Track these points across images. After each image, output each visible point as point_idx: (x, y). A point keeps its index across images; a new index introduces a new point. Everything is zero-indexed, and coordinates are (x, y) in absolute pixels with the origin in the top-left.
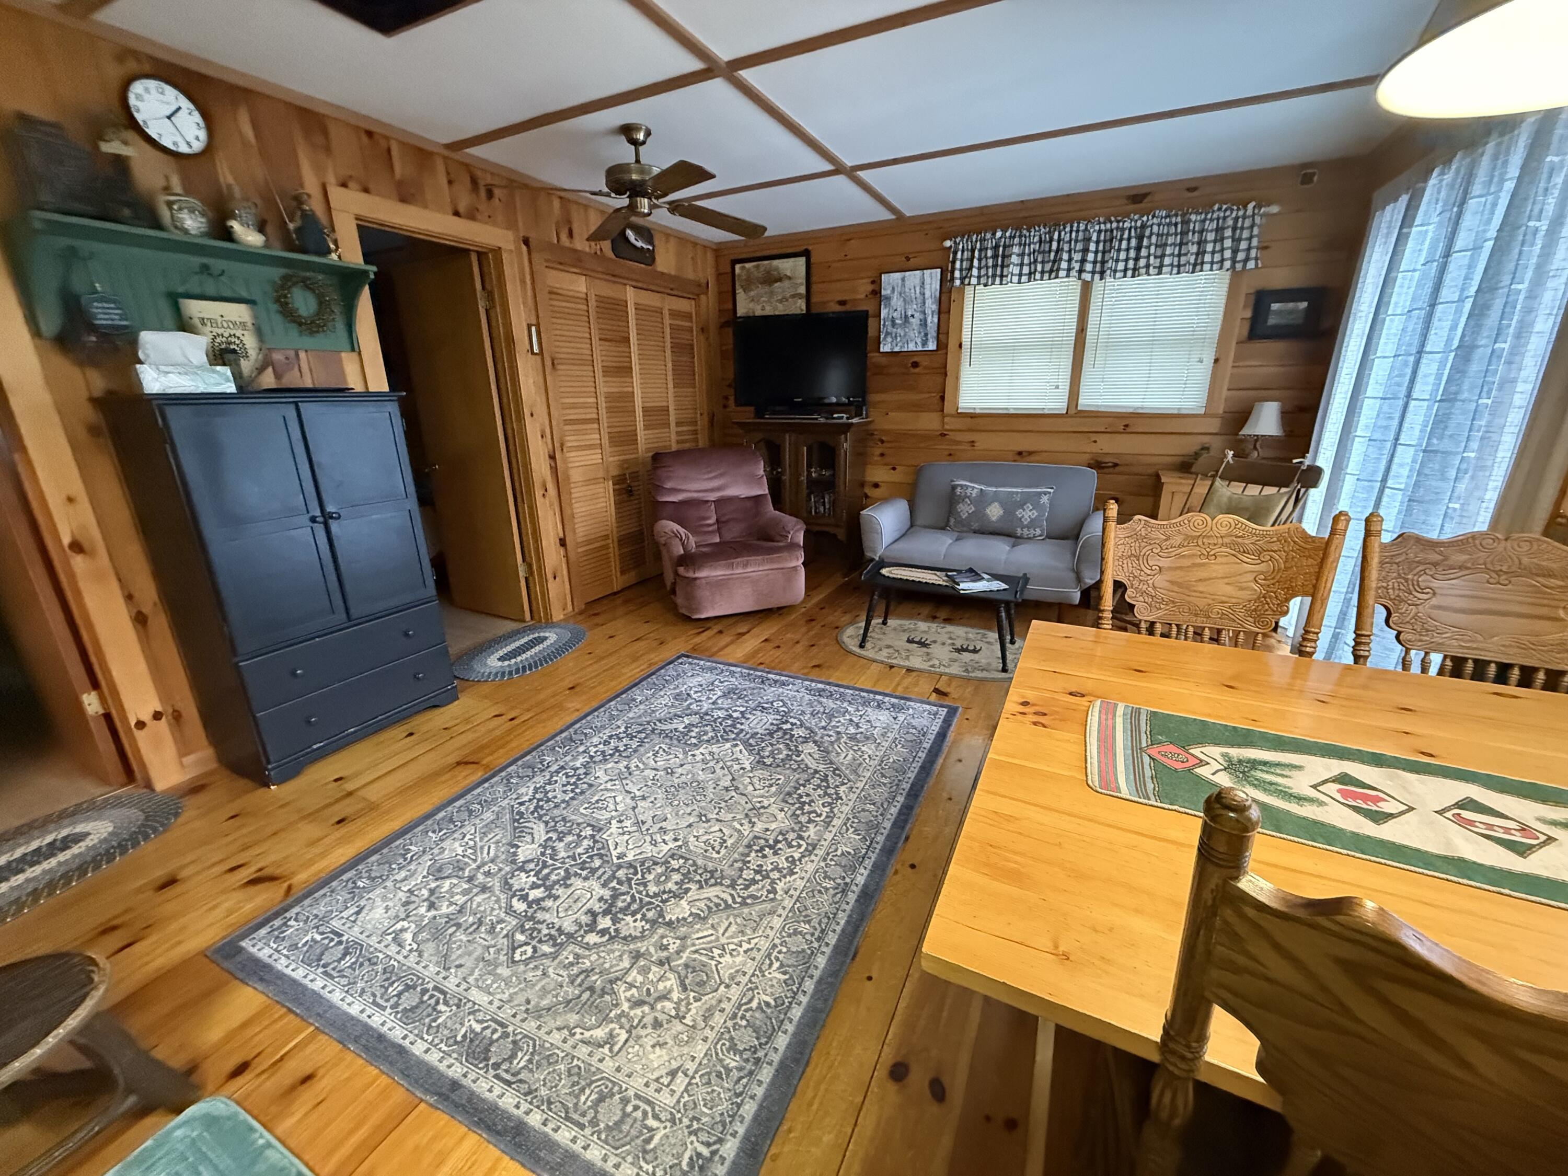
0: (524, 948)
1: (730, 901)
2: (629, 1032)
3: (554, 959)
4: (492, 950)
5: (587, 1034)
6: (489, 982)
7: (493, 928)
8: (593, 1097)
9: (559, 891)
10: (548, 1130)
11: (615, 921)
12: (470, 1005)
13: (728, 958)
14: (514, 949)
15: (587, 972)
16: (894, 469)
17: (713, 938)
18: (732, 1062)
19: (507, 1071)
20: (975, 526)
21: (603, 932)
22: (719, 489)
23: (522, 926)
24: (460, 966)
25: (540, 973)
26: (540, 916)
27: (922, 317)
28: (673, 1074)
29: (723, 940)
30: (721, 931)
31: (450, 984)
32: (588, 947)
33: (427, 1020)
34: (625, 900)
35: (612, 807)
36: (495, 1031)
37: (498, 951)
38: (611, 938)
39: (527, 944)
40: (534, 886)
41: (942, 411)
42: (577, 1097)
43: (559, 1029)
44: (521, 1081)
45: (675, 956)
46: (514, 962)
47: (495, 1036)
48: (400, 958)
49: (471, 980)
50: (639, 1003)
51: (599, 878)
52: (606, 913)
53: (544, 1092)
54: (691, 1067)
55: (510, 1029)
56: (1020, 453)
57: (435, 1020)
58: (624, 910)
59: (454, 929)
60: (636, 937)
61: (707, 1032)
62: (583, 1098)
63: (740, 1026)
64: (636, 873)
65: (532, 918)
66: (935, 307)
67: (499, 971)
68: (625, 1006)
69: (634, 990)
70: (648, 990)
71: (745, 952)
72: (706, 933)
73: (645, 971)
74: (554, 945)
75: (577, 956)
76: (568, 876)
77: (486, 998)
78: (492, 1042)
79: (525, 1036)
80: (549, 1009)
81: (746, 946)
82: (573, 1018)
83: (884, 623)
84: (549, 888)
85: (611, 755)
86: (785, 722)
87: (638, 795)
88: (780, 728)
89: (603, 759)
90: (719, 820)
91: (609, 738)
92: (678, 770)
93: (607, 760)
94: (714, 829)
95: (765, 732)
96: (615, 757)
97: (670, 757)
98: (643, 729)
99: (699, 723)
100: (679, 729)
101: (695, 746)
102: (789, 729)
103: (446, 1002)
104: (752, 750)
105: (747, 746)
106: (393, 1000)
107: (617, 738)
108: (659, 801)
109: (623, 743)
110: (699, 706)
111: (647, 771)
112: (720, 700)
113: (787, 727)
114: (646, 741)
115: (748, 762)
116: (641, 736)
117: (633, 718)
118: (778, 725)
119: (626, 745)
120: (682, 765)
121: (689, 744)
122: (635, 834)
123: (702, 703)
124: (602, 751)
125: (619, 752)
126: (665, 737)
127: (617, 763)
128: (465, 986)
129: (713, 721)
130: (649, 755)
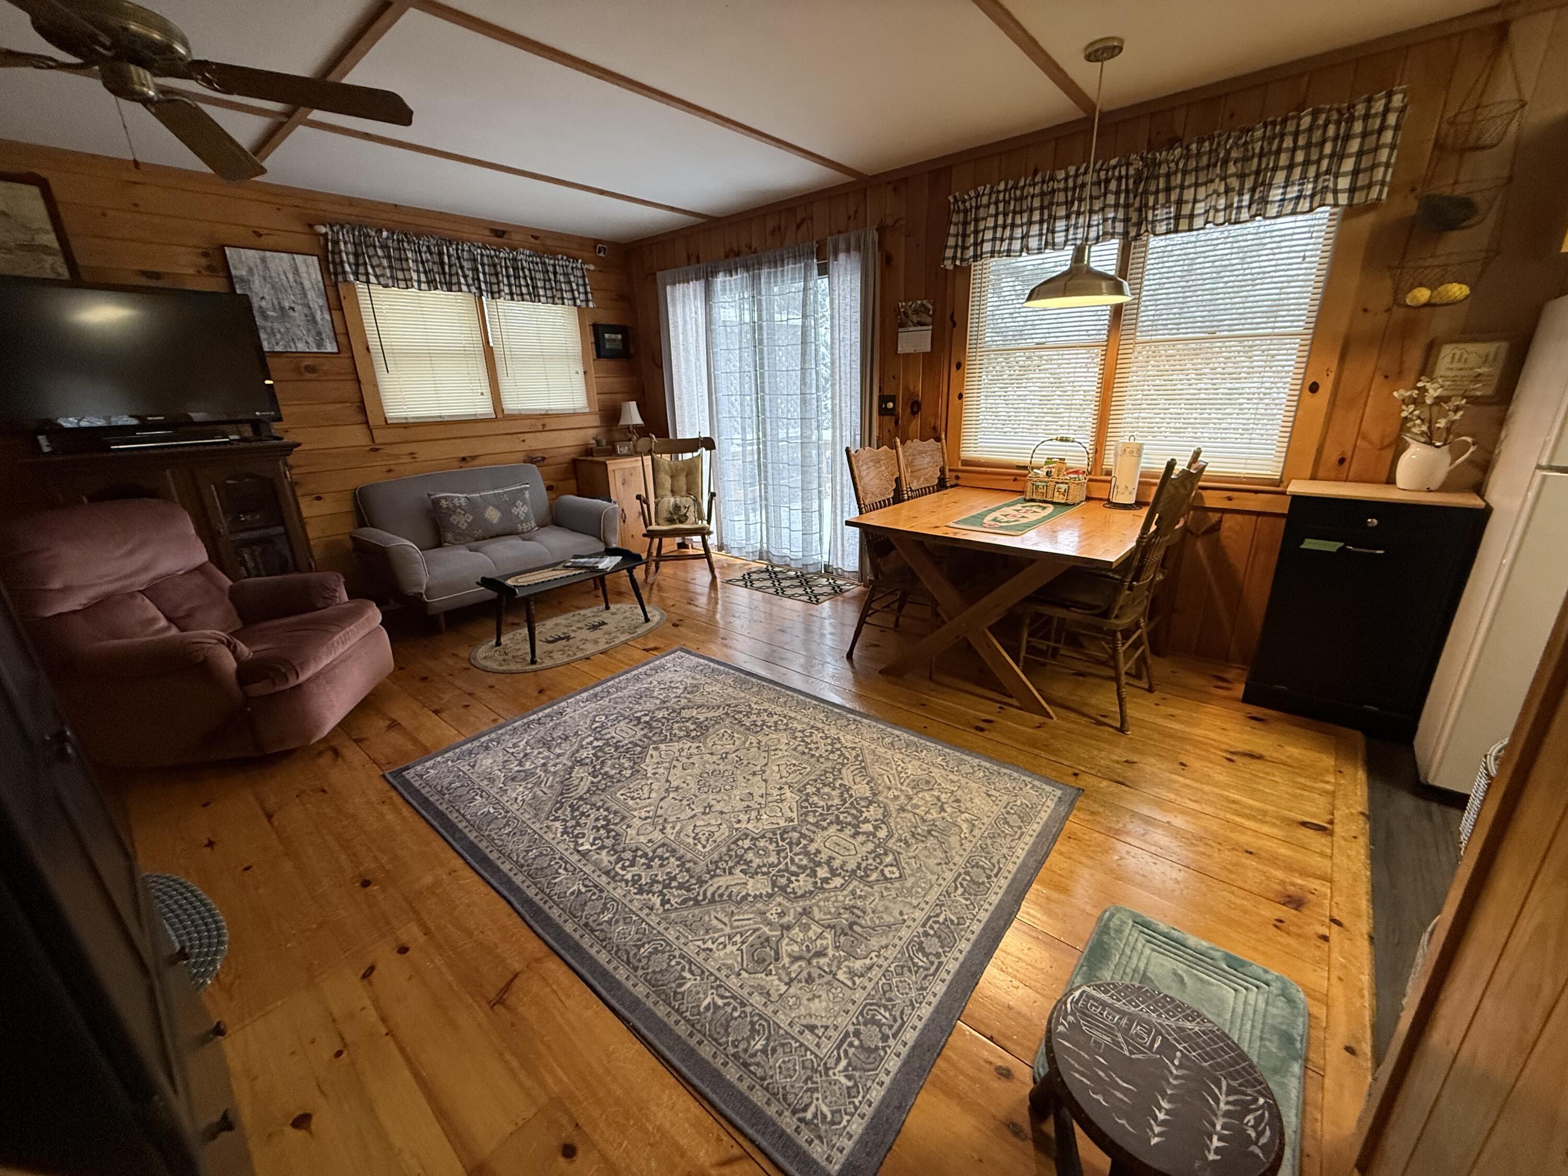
0: (887, 873)
1: (859, 766)
2: (963, 813)
3: (899, 853)
4: (885, 894)
5: (965, 831)
6: (920, 890)
7: (860, 897)
8: (1006, 828)
9: (823, 857)
10: (1026, 848)
11: (867, 821)
12: (942, 898)
13: (908, 771)
14: (886, 879)
15: (913, 835)
16: (319, 498)
17: (890, 776)
19: (992, 871)
20: (478, 533)
21: (876, 828)
23: (861, 877)
24: (901, 913)
25: (913, 860)
26: (851, 865)
27: (306, 311)
30: (884, 773)
31: (919, 915)
32: (890, 835)
33: (952, 927)
34: (845, 817)
37: (887, 889)
38: (883, 822)
39: (882, 871)
40: (814, 874)
41: (367, 422)
42: (1006, 835)
43: (962, 845)
44: (999, 862)
45: (904, 792)
46: (901, 877)
47: (968, 878)
48: (886, 964)
49: (915, 903)
50: (942, 809)
51: (814, 832)
52: (856, 826)
53: (1004, 851)
55: (962, 871)
56: (464, 459)
57: (952, 921)
58: (855, 817)
59: (856, 927)
60: (885, 811)
62: (1007, 832)
63: (959, 769)
64: (816, 811)
65: (854, 872)
66: (322, 301)
67: (909, 885)
68: (943, 814)
69: (932, 811)
70: (933, 803)
71: (905, 763)
72: (886, 779)
73: (916, 806)
74: (886, 854)
75: (899, 840)
76: (807, 854)
77: (936, 888)
78: (972, 880)
79: (969, 860)
80: (946, 852)
81: (900, 762)
82: (954, 838)
84: (819, 864)
85: (609, 832)
86: (639, 719)
87: (702, 810)
88: (646, 722)
89: (614, 837)
90: (766, 765)
91: (568, 834)
92: (674, 784)
93: (617, 834)
94: (776, 768)
95: (646, 731)
96: (617, 828)
97: (646, 788)
98: (571, 806)
99: (594, 767)
100: (595, 780)
101: (638, 771)
102: (652, 718)
103: (938, 915)
104: (671, 740)
105: (662, 742)
106: (932, 958)
107: (574, 827)
108: (719, 797)
109: (590, 822)
110: (555, 765)
111: (662, 804)
112: (558, 751)
113: (647, 718)
114: (600, 804)
115: (689, 744)
116: (585, 808)
117: (536, 815)
118: (639, 723)
119: (597, 819)
120: (667, 781)
121: (632, 774)
122: (762, 812)
123: (552, 762)
124: (595, 839)
125: (607, 825)
126: (603, 790)
127: (629, 826)
128: (923, 905)
129: (598, 758)
130: (631, 802)
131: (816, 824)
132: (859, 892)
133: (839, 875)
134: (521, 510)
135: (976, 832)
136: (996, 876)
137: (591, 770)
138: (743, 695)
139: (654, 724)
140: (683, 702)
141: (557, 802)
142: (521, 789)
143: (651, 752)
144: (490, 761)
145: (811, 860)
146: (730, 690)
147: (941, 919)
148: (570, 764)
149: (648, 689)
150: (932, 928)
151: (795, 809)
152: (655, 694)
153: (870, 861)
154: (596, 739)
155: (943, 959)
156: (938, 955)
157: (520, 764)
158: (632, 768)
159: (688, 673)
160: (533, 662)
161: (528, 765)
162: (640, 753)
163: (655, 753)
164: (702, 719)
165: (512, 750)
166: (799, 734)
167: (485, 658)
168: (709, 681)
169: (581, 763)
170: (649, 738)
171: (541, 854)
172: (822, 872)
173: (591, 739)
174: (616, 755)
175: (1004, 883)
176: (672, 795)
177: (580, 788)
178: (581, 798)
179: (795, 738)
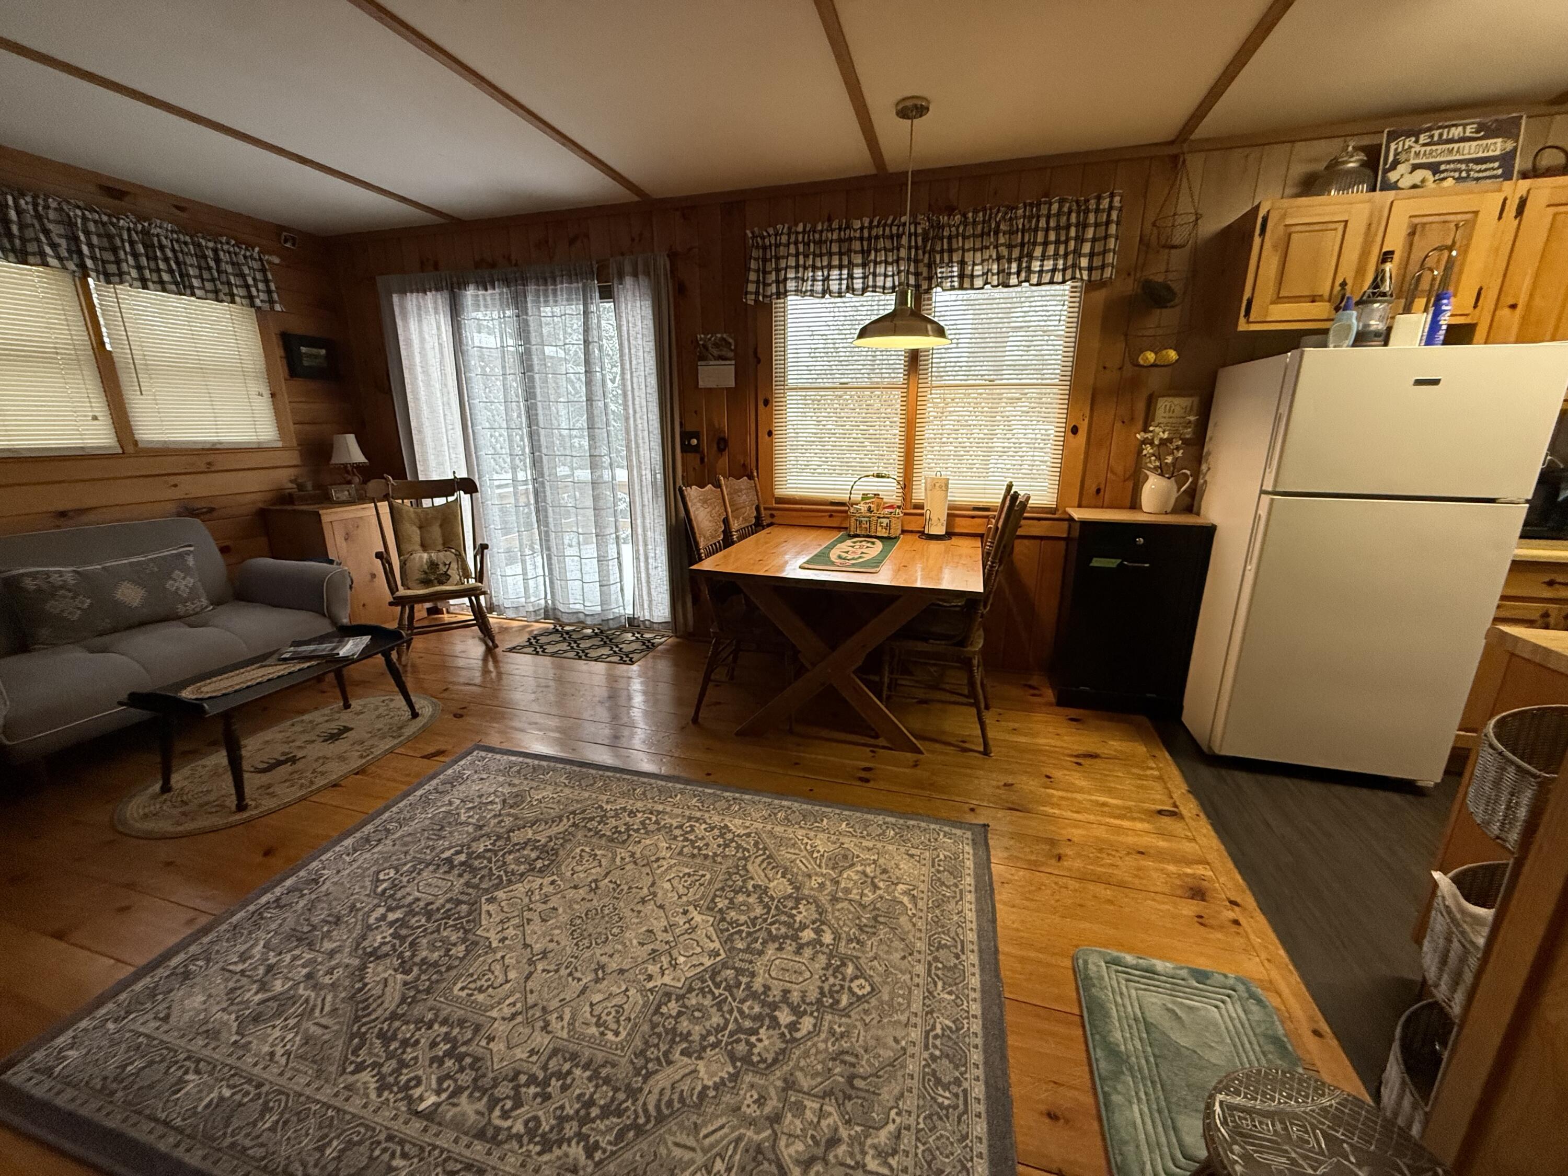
2: (897, 884)
4: (867, 1020)
5: (910, 906)
6: (900, 1000)
11: (803, 927)
12: (927, 1002)
14: (859, 998)
15: (861, 928)
21: (818, 932)
23: (831, 1006)
24: (896, 1041)
28: (912, 856)
31: (915, 1034)
32: (837, 937)
33: (954, 1037)
37: (866, 1012)
38: (823, 923)
39: (850, 989)
43: (914, 925)
46: (873, 989)
47: (940, 965)
49: (903, 1018)
51: (751, 962)
55: (930, 958)
57: (950, 1029)
60: (818, 906)
64: (741, 932)
65: (819, 1001)
67: (886, 997)
68: (879, 892)
69: (866, 891)
70: (861, 884)
76: (754, 996)
77: (915, 991)
83: (167, 789)
84: (774, 1006)
85: (460, 1058)
86: (449, 860)
87: (593, 976)
88: (462, 864)
89: (472, 1066)
90: (653, 884)
91: (389, 1087)
92: (538, 947)
93: (477, 1059)
94: (667, 886)
95: (467, 876)
96: (471, 1048)
97: (497, 968)
98: (381, 1035)
99: (400, 956)
100: (409, 978)
101: (475, 943)
102: (469, 855)
103: (933, 1028)
104: (510, 882)
105: (497, 887)
106: (955, 1089)
107: (397, 1071)
108: (608, 949)
109: (422, 1053)
110: (330, 972)
111: (530, 985)
112: (328, 946)
113: (463, 857)
114: (430, 1016)
115: (539, 881)
116: (406, 1031)
117: (319, 1073)
118: (452, 867)
119: (433, 1045)
120: (526, 946)
121: (468, 951)
122: (675, 953)
123: (322, 970)
124: (440, 1081)
125: (454, 1048)
126: (428, 991)
127: (491, 1039)
128: (913, 1020)
129: (403, 939)
130: (480, 997)
131: (748, 950)
132: (838, 1030)
133: (805, 1012)
134: (182, 583)
135: (921, 904)
136: (963, 951)
137: (396, 963)
138: (587, 795)
139: (476, 863)
140: (508, 821)
141: (352, 1036)
142: (277, 1033)
143: (485, 907)
144: (200, 998)
145: (764, 1004)
146: (567, 791)
147: (939, 1031)
148: (357, 962)
149: (449, 812)
150: (935, 1047)
151: (714, 937)
152: (463, 818)
153: (832, 980)
154: (390, 909)
155: (966, 1085)
156: (957, 1082)
157: (263, 987)
158: (464, 941)
159: (501, 779)
160: (241, 807)
161: (278, 986)
162: (469, 914)
163: (492, 908)
164: (543, 841)
165: (240, 967)
166: (677, 832)
167: (146, 816)
168: (535, 784)
169: (376, 955)
170: (476, 887)
171: (350, 1144)
172: (784, 1017)
173: (382, 910)
174: (431, 926)
175: (974, 958)
176: (540, 967)
177: (388, 997)
178: (394, 1016)
179: (675, 838)
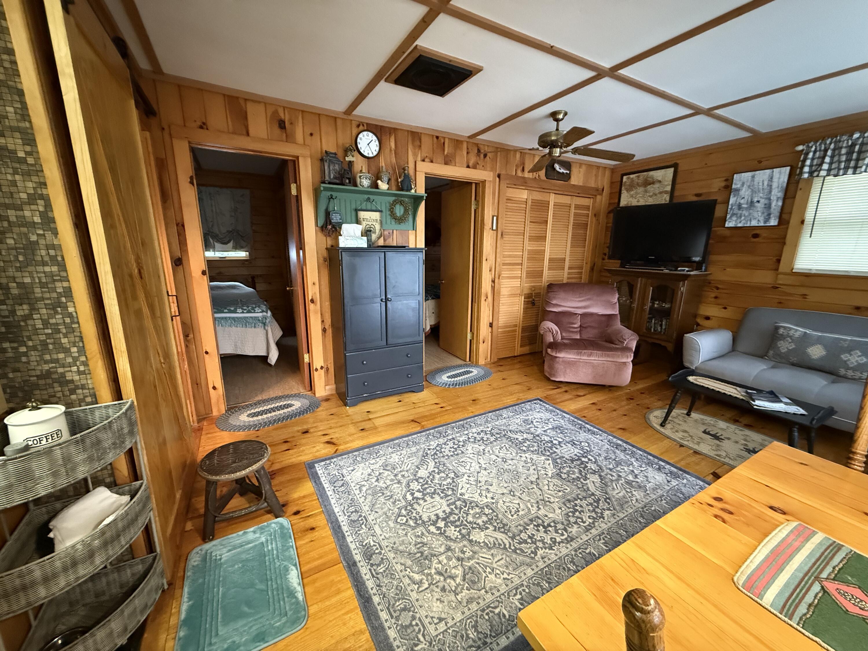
0: (403, 518)
1: (507, 546)
2: (429, 585)
3: (413, 529)
5: (412, 574)
6: (384, 525)
7: (395, 502)
8: (402, 606)
9: (428, 498)
10: (379, 608)
11: (446, 526)
12: (373, 531)
13: (492, 577)
14: (399, 516)
15: (424, 544)
16: (725, 308)
17: (490, 561)
18: (472, 634)
19: (375, 570)
21: (439, 528)
22: (585, 307)
23: (407, 507)
24: (377, 512)
25: (404, 533)
26: (416, 506)
27: (767, 202)
28: (441, 620)
29: (495, 566)
30: (496, 560)
32: (429, 532)
33: (357, 529)
34: (454, 518)
35: (468, 467)
36: (377, 549)
37: (393, 514)
38: (441, 533)
39: (405, 516)
40: (419, 491)
41: (777, 269)
42: (396, 601)
43: (401, 564)
44: (378, 578)
45: (466, 560)
46: (396, 522)
47: (377, 551)
48: (358, 497)
49: (378, 520)
51: (447, 501)
52: (444, 519)
53: (384, 589)
54: (451, 623)
55: (383, 552)
56: (858, 308)
58: (452, 523)
59: (381, 494)
60: (452, 539)
61: (466, 610)
62: (398, 604)
63: (484, 618)
64: (465, 507)
65: (411, 505)
66: (781, 195)
67: (390, 522)
69: (440, 566)
70: (447, 569)
71: (504, 579)
72: (487, 556)
73: (449, 559)
74: (416, 523)
75: (423, 534)
76: (434, 493)
78: (374, 553)
79: (387, 559)
80: (401, 552)
81: (505, 576)
82: (409, 563)
83: (688, 414)
84: (424, 495)
85: (478, 440)
92: (509, 461)
93: (475, 442)
96: (480, 442)
97: (508, 452)
103: (366, 525)
111: (493, 456)
119: (487, 438)
120: (512, 460)
124: (474, 437)
125: (483, 440)
126: (509, 441)
127: (479, 445)
128: (374, 522)
131: (454, 503)
133: (413, 500)
135: (407, 581)
136: (370, 570)
144: (543, 416)
145: (428, 493)
147: (363, 526)
150: (362, 520)
153: (414, 515)
155: (346, 517)
156: (349, 516)
171: (472, 426)
172: (418, 495)
176: (499, 459)
